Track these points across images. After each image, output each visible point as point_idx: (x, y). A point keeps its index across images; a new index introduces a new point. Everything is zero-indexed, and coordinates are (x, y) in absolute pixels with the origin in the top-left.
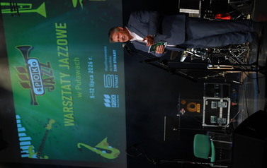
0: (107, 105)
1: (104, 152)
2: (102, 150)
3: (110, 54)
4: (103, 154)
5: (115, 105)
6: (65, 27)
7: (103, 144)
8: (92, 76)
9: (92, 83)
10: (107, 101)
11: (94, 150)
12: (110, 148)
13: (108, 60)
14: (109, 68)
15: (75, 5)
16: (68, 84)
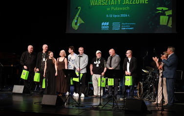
0: (103, 24)
1: (76, 21)
2: (77, 20)
3: (131, 26)
4: (75, 21)
5: (103, 28)
6: (146, 3)
7: (80, 21)
8: (119, 16)
9: (115, 16)
10: (105, 24)
11: (77, 16)
12: (78, 24)
13: (128, 25)
14: (123, 25)
15: (158, 8)
16: (115, 3)
